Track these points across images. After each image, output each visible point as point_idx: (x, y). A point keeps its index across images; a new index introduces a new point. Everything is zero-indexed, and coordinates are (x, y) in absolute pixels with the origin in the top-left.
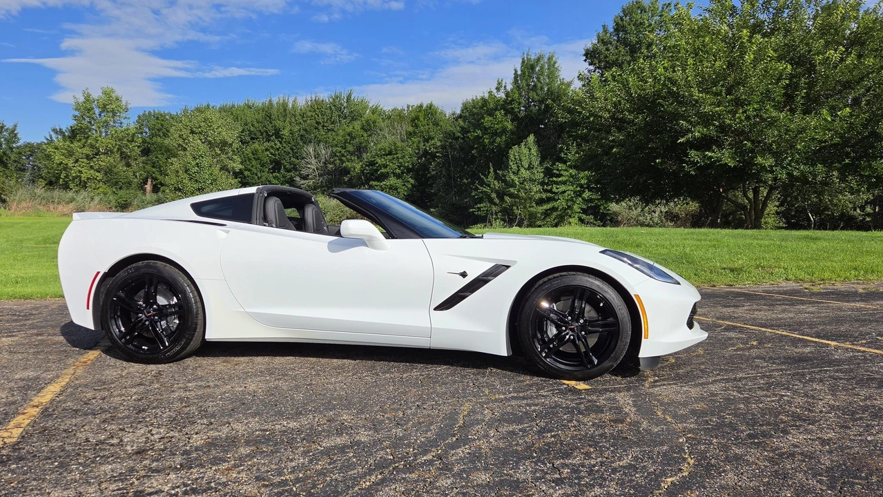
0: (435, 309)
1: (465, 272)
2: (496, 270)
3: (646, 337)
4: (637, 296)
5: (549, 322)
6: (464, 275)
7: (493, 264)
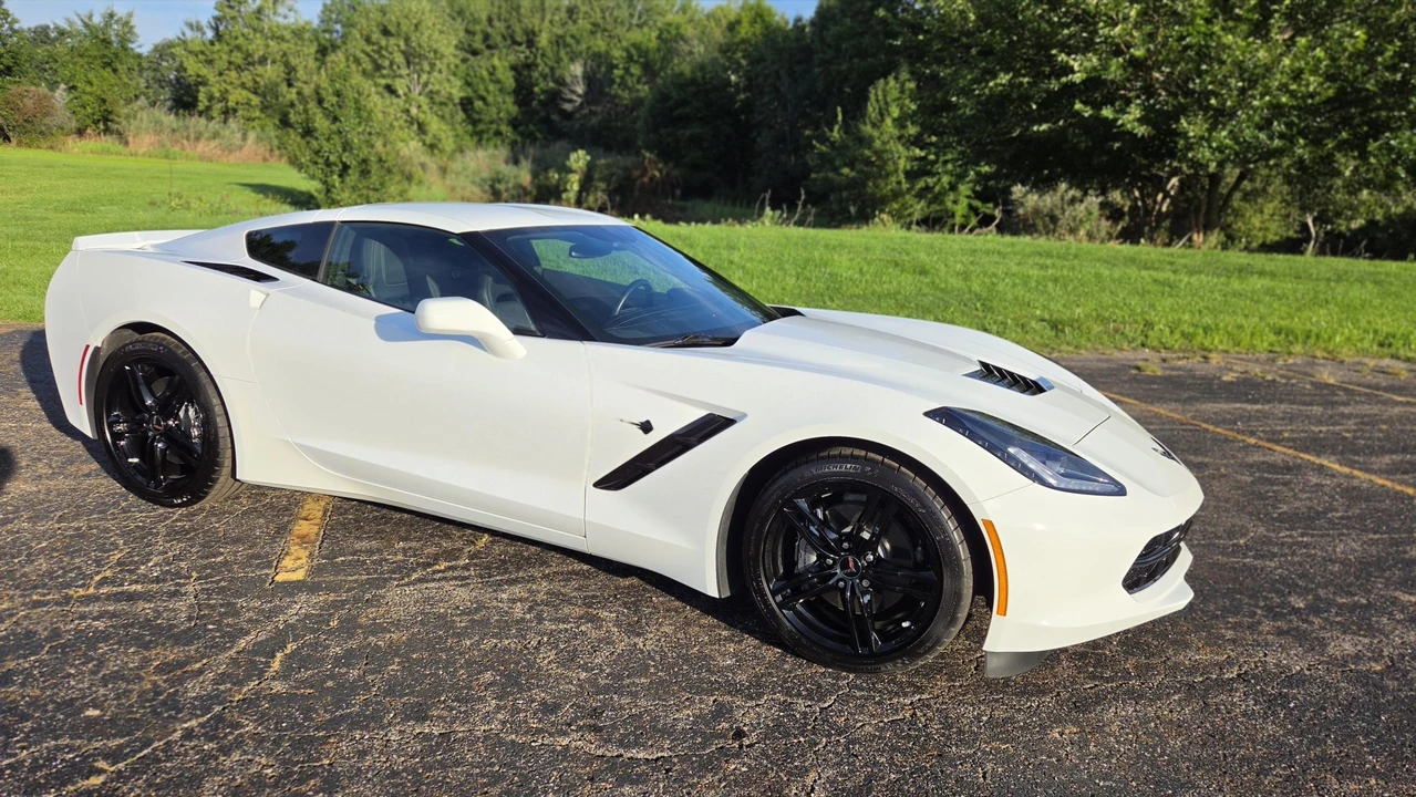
0: (598, 485)
1: (648, 422)
2: (711, 426)
3: (1003, 612)
4: (989, 524)
5: (803, 541)
6: (646, 427)
7: (701, 413)
